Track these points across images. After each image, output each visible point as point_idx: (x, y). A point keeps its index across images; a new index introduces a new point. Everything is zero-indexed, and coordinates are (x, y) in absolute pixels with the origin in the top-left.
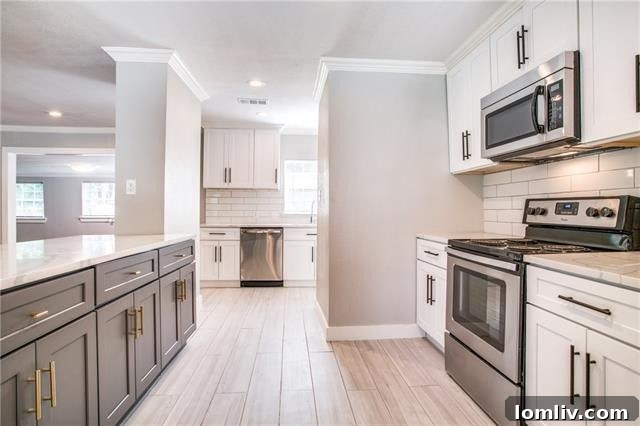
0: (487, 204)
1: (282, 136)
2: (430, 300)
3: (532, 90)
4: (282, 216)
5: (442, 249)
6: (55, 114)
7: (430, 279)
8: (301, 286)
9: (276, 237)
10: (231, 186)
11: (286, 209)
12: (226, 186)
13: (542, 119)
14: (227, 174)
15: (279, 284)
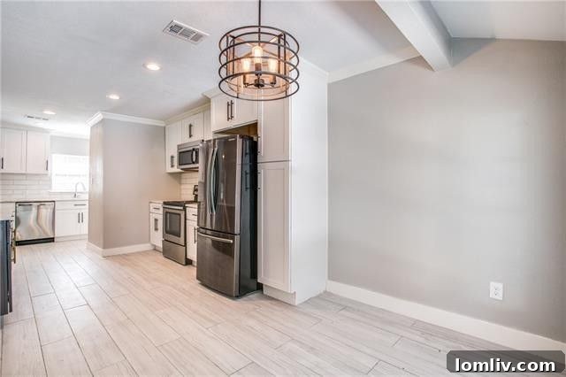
0: (182, 187)
1: (52, 136)
2: (156, 229)
3: (191, 149)
4: (50, 193)
5: (160, 206)
7: (156, 220)
8: (70, 239)
10: (3, 171)
11: (53, 188)
13: (194, 160)
15: (52, 240)
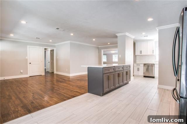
6: (109, 44)
9: (152, 66)
10: (142, 54)
12: (141, 54)
14: (141, 52)
